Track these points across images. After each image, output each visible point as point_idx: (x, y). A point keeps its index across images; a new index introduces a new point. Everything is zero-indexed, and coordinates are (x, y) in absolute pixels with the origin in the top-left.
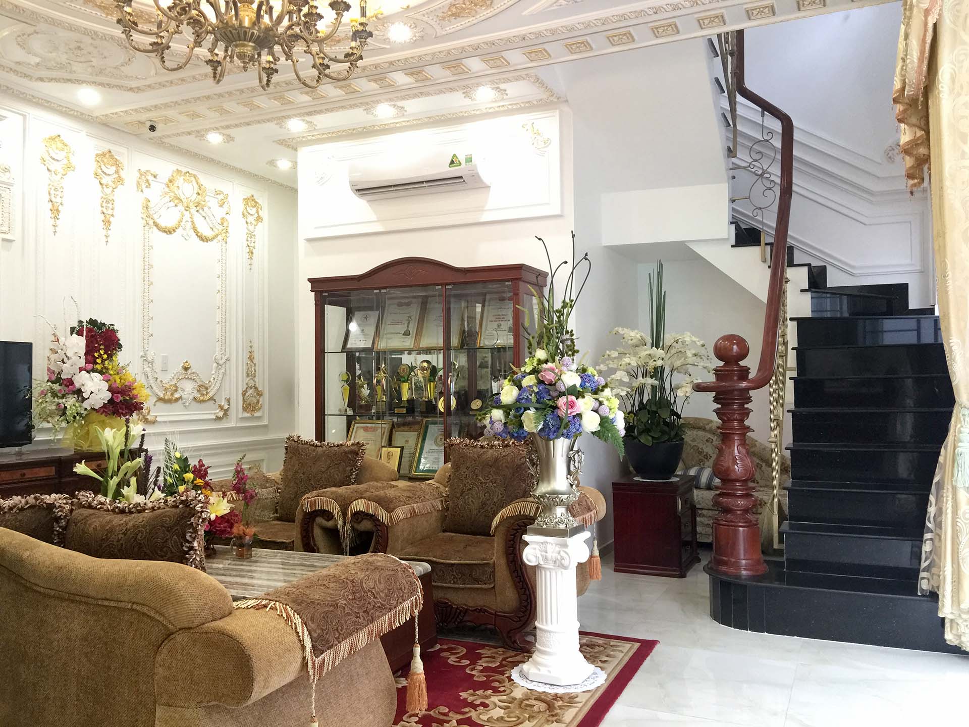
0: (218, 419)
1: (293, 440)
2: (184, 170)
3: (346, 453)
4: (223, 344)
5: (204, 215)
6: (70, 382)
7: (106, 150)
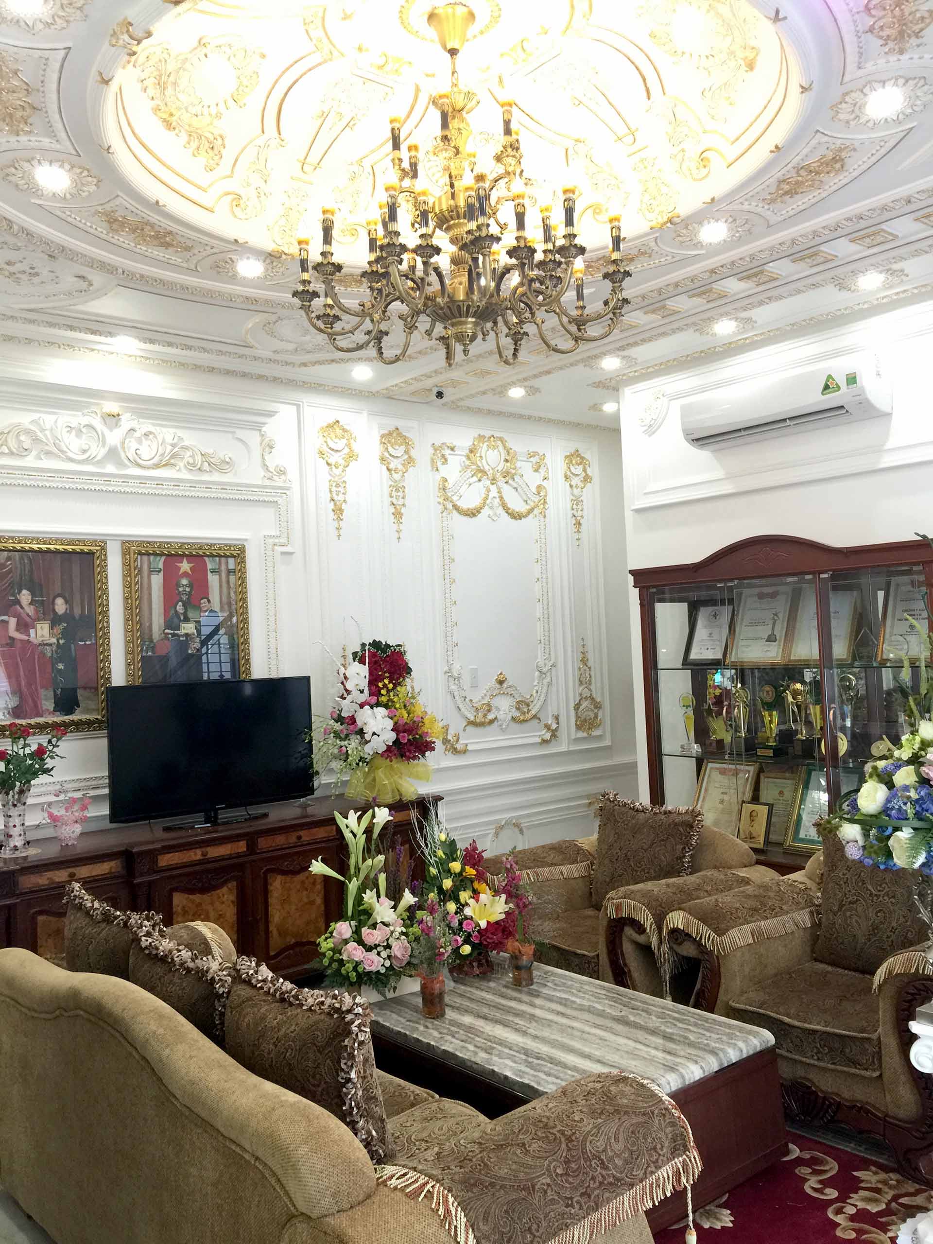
0: (545, 742)
1: (609, 799)
2: (488, 434)
3: (676, 824)
4: (547, 647)
5: (515, 485)
6: (353, 720)
7: (392, 428)
